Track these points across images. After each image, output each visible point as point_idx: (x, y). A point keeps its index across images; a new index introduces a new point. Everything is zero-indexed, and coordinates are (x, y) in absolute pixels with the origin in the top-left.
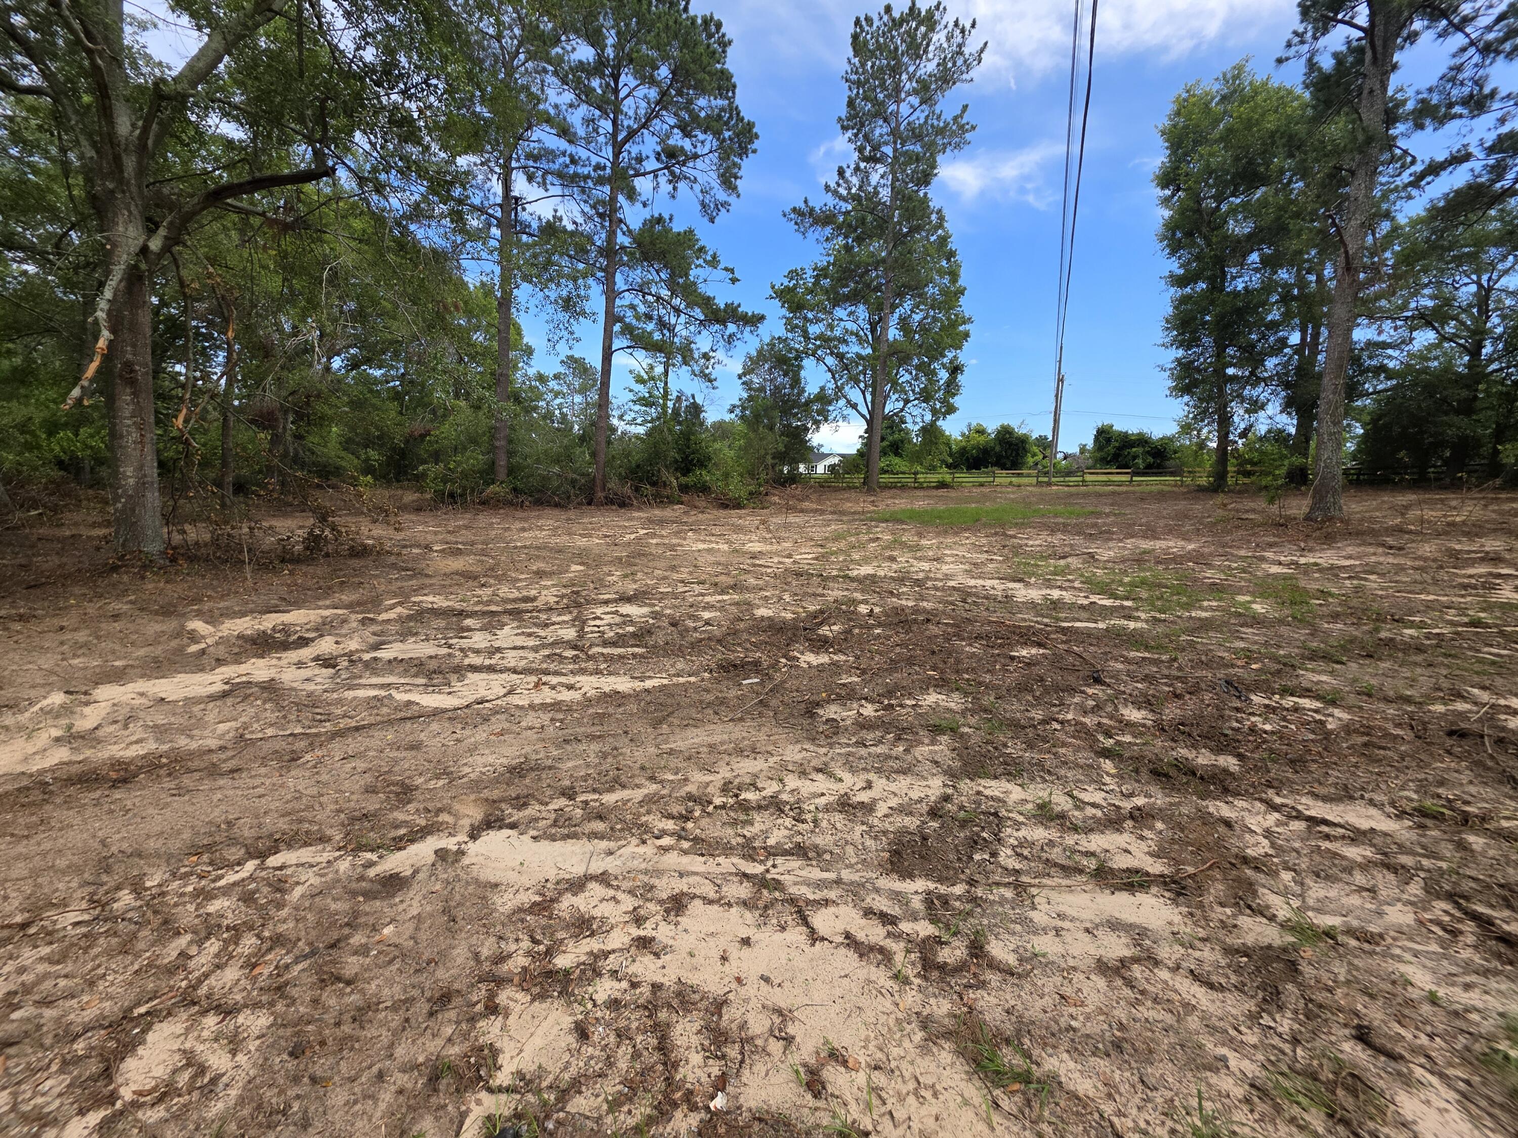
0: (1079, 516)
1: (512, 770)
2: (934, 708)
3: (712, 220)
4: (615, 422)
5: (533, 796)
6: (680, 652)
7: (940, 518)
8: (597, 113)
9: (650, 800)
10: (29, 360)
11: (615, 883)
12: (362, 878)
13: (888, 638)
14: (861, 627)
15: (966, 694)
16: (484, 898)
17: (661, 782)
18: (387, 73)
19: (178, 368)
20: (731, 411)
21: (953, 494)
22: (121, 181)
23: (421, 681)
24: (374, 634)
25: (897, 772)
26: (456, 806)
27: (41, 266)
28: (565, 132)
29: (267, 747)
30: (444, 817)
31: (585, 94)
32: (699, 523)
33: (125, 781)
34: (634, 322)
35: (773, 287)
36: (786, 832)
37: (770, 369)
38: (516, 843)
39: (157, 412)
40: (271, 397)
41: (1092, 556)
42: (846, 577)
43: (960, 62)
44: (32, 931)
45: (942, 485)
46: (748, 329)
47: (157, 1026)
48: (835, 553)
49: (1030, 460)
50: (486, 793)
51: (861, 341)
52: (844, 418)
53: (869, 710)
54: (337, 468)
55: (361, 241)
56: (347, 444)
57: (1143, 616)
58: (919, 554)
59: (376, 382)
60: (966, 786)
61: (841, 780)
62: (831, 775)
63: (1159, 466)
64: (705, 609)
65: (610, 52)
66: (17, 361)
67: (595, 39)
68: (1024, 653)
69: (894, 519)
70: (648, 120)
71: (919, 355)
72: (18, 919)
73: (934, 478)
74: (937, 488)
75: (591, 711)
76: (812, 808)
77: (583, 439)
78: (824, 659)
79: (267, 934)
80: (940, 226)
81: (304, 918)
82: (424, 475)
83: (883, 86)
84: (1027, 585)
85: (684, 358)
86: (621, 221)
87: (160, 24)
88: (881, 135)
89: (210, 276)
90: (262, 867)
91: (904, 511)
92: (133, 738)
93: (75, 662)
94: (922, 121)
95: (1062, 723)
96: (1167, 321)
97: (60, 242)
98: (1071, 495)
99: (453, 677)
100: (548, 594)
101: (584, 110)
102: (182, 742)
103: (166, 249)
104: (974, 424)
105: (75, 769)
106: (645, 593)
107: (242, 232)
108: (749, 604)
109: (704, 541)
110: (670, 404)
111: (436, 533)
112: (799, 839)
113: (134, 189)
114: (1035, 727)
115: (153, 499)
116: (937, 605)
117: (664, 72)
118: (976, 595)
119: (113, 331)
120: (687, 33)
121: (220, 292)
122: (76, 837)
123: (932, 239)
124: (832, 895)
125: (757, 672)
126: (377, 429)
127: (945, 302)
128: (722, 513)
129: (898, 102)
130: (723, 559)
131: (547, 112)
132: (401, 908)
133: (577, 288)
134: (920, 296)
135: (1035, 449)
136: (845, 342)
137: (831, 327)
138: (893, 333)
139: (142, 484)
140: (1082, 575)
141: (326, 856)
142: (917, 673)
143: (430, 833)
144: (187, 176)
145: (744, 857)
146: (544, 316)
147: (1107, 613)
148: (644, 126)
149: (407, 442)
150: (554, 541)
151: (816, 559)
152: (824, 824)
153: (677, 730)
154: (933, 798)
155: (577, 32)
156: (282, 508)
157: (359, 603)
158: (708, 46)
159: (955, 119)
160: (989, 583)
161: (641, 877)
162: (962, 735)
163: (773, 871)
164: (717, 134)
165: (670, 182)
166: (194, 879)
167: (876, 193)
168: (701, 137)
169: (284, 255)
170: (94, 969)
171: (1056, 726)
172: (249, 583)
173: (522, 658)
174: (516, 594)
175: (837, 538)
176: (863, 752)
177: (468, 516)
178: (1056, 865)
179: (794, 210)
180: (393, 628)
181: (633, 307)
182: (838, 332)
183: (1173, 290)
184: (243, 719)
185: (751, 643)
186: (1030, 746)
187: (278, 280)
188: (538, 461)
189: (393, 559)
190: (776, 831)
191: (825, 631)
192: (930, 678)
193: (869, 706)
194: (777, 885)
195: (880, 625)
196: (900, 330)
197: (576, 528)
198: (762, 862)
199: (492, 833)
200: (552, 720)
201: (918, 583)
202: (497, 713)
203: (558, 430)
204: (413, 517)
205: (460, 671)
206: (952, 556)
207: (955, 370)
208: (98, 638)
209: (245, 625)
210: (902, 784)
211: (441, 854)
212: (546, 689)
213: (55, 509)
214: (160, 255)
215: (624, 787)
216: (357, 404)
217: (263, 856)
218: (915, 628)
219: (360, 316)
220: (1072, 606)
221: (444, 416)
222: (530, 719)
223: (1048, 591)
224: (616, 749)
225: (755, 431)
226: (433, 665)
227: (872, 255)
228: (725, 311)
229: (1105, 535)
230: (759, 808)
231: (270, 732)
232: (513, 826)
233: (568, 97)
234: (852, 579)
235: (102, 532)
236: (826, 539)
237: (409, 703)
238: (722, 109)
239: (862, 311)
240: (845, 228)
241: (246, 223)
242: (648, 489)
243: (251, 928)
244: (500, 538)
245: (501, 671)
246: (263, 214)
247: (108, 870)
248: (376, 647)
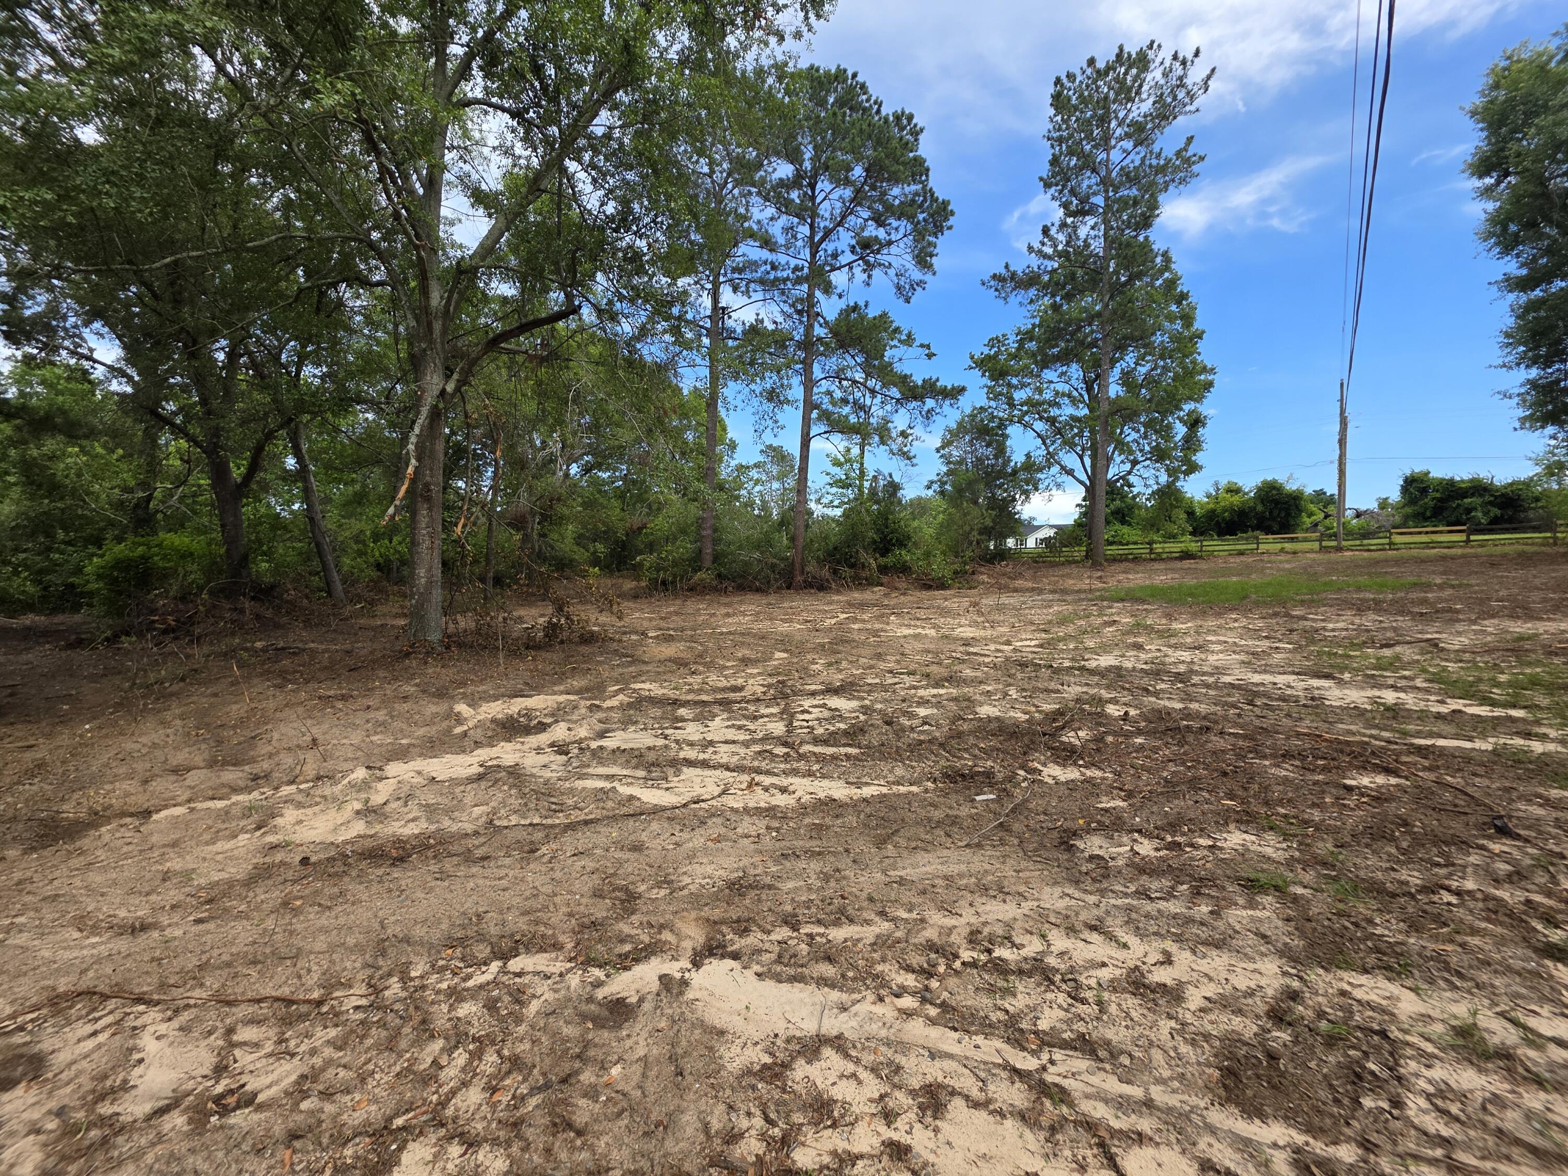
0: (1394, 589)
1: (731, 885)
2: (1243, 853)
3: (908, 301)
4: (812, 505)
5: (755, 921)
6: (897, 756)
7: (1191, 595)
8: (796, 220)
9: (880, 943)
10: (364, 486)
11: (853, 1053)
12: (590, 999)
13: (1155, 750)
14: (1115, 734)
15: (1286, 837)
16: (711, 1049)
17: (894, 920)
18: (624, 220)
19: (461, 484)
20: (929, 487)
21: (1203, 565)
22: (431, 342)
23: (641, 773)
24: (600, 721)
25: (1205, 943)
26: (679, 924)
27: (376, 413)
28: (767, 243)
29: (511, 835)
30: (666, 936)
31: (785, 206)
32: (903, 605)
33: (402, 859)
34: (830, 407)
35: (972, 357)
36: (1062, 1014)
37: (971, 441)
38: (740, 980)
39: (444, 520)
40: (524, 501)
41: (1434, 644)
42: (1082, 669)
43: (1181, 94)
44: (325, 1009)
45: (1186, 555)
46: (947, 402)
47: (411, 1146)
48: (1062, 639)
49: (1307, 521)
50: (706, 912)
51: (1074, 402)
52: (1058, 486)
53: (1146, 848)
54: (571, 561)
55: (597, 364)
56: (579, 540)
57: (1553, 733)
58: (1173, 641)
59: (604, 482)
60: (1317, 976)
61: (1125, 946)
62: (1111, 937)
63: (1510, 520)
64: (919, 704)
65: (807, 165)
66: (357, 487)
67: (794, 157)
68: (1365, 781)
69: (1131, 597)
70: (844, 217)
71: (1148, 411)
72: (316, 995)
73: (1175, 547)
74: (1181, 558)
75: (807, 821)
76: (1093, 982)
77: (783, 523)
78: (1072, 774)
79: (506, 1052)
80: (1167, 268)
81: (539, 1040)
82: (640, 564)
83: (1089, 137)
84: (1340, 683)
85: (881, 438)
86: (818, 314)
87: (463, 218)
88: (1089, 187)
89: (486, 407)
90: (503, 971)
91: (1142, 588)
92: (411, 816)
93: (375, 738)
94: (1137, 163)
95: (1458, 893)
96: (1507, 335)
97: (389, 394)
98: (1377, 562)
99: (670, 771)
100: (755, 685)
101: (784, 220)
102: (446, 823)
103: (458, 389)
104: (1223, 483)
105: (369, 844)
106: (852, 684)
107: (509, 368)
108: (969, 700)
109: (909, 626)
110: (867, 484)
111: (650, 620)
112: (1080, 1027)
113: (439, 346)
114: (1412, 896)
115: (437, 595)
116: (1213, 709)
117: (858, 172)
118: (1265, 695)
119: (418, 459)
120: (880, 132)
121: (492, 419)
122: (362, 915)
123: (1158, 283)
124: (1146, 1125)
125: (991, 785)
126: (604, 523)
127: (1178, 350)
128: (925, 594)
129: (1107, 150)
130: (932, 647)
131: (750, 228)
132: (628, 1043)
133: (781, 379)
134: (1145, 346)
135: (1312, 507)
136: (1058, 405)
137: (1040, 391)
138: (1115, 390)
139: (430, 583)
140: (1424, 671)
141: (560, 966)
142: (1207, 802)
143: (654, 953)
144: (475, 329)
145: (1008, 1041)
146: (750, 410)
147: (1481, 726)
148: (840, 224)
149: (627, 535)
150: (757, 627)
151: (1041, 646)
152: (1113, 1009)
153: (905, 854)
154: (1270, 992)
155: (778, 154)
156: (527, 599)
157: (587, 690)
158: (901, 138)
159: (1178, 154)
160: (1281, 679)
161: (883, 1049)
162: (1296, 899)
163: (1051, 1069)
164: (911, 218)
165: (865, 271)
166: (448, 974)
167: (1087, 245)
168: (895, 223)
169: (539, 383)
170: (365, 1064)
171: (1447, 897)
172: (502, 668)
173: (734, 754)
174: (724, 683)
175: (1063, 621)
176: (1149, 907)
177: (678, 602)
178: (1518, 1142)
179: (994, 277)
180: (616, 716)
181: (829, 393)
182: (1048, 395)
183: (1512, 297)
184: (492, 804)
185: (980, 749)
186: (1414, 927)
187: (534, 405)
188: (740, 548)
189: (615, 645)
190: (1047, 1011)
191: (1070, 737)
192: (1229, 809)
193: (1146, 842)
194: (1062, 1095)
195: (1140, 732)
196: (1123, 385)
197: (777, 612)
198: (1034, 1053)
199: (715, 962)
200: (768, 828)
201: (1179, 677)
202: (713, 815)
203: (759, 516)
204: (631, 604)
205: (677, 764)
206: (1219, 642)
207: (1195, 423)
208: (392, 717)
209: (495, 709)
210: (1217, 962)
211: (665, 979)
212: (758, 790)
213: (372, 603)
214: (453, 395)
215: (851, 921)
216: (589, 504)
217: (505, 957)
218: (1190, 738)
219: (594, 428)
220: (1423, 715)
221: (659, 509)
222: (746, 826)
223: (1376, 693)
224: (838, 870)
225: (957, 506)
226: (651, 757)
227: (1085, 310)
228: (923, 387)
229: (1449, 616)
230: (1021, 972)
231: (514, 820)
232: (735, 956)
233: (771, 211)
234: (1092, 672)
235: (402, 622)
236: (1050, 622)
237: (631, 798)
238: (916, 194)
239: (1075, 371)
240: (1053, 286)
241: (512, 361)
242: (846, 571)
243: (493, 1043)
244: (705, 624)
245: (714, 767)
246: (526, 352)
247: (384, 954)
248: (601, 735)
